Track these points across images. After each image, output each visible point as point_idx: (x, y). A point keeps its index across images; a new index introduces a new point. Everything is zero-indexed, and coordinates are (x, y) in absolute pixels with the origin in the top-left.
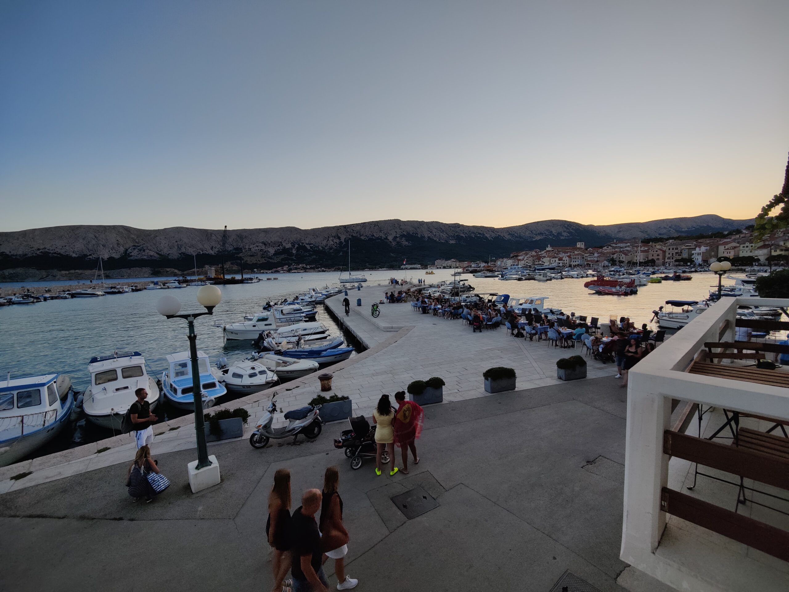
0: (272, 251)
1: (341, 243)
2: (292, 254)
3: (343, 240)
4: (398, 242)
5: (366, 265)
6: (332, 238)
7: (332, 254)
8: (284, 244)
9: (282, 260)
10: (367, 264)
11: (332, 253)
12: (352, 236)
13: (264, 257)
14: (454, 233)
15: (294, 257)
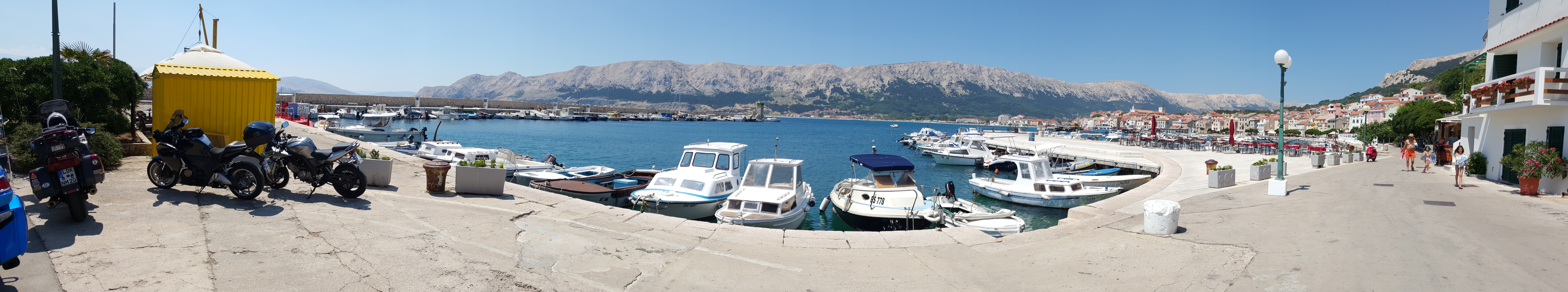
0: (804, 92)
1: (884, 86)
2: (824, 97)
3: (886, 83)
4: (953, 90)
5: (911, 115)
6: (873, 80)
7: (872, 99)
8: (818, 84)
9: (814, 102)
10: (913, 114)
11: (872, 97)
12: (898, 78)
13: (795, 99)
14: (1020, 84)
15: (827, 101)
